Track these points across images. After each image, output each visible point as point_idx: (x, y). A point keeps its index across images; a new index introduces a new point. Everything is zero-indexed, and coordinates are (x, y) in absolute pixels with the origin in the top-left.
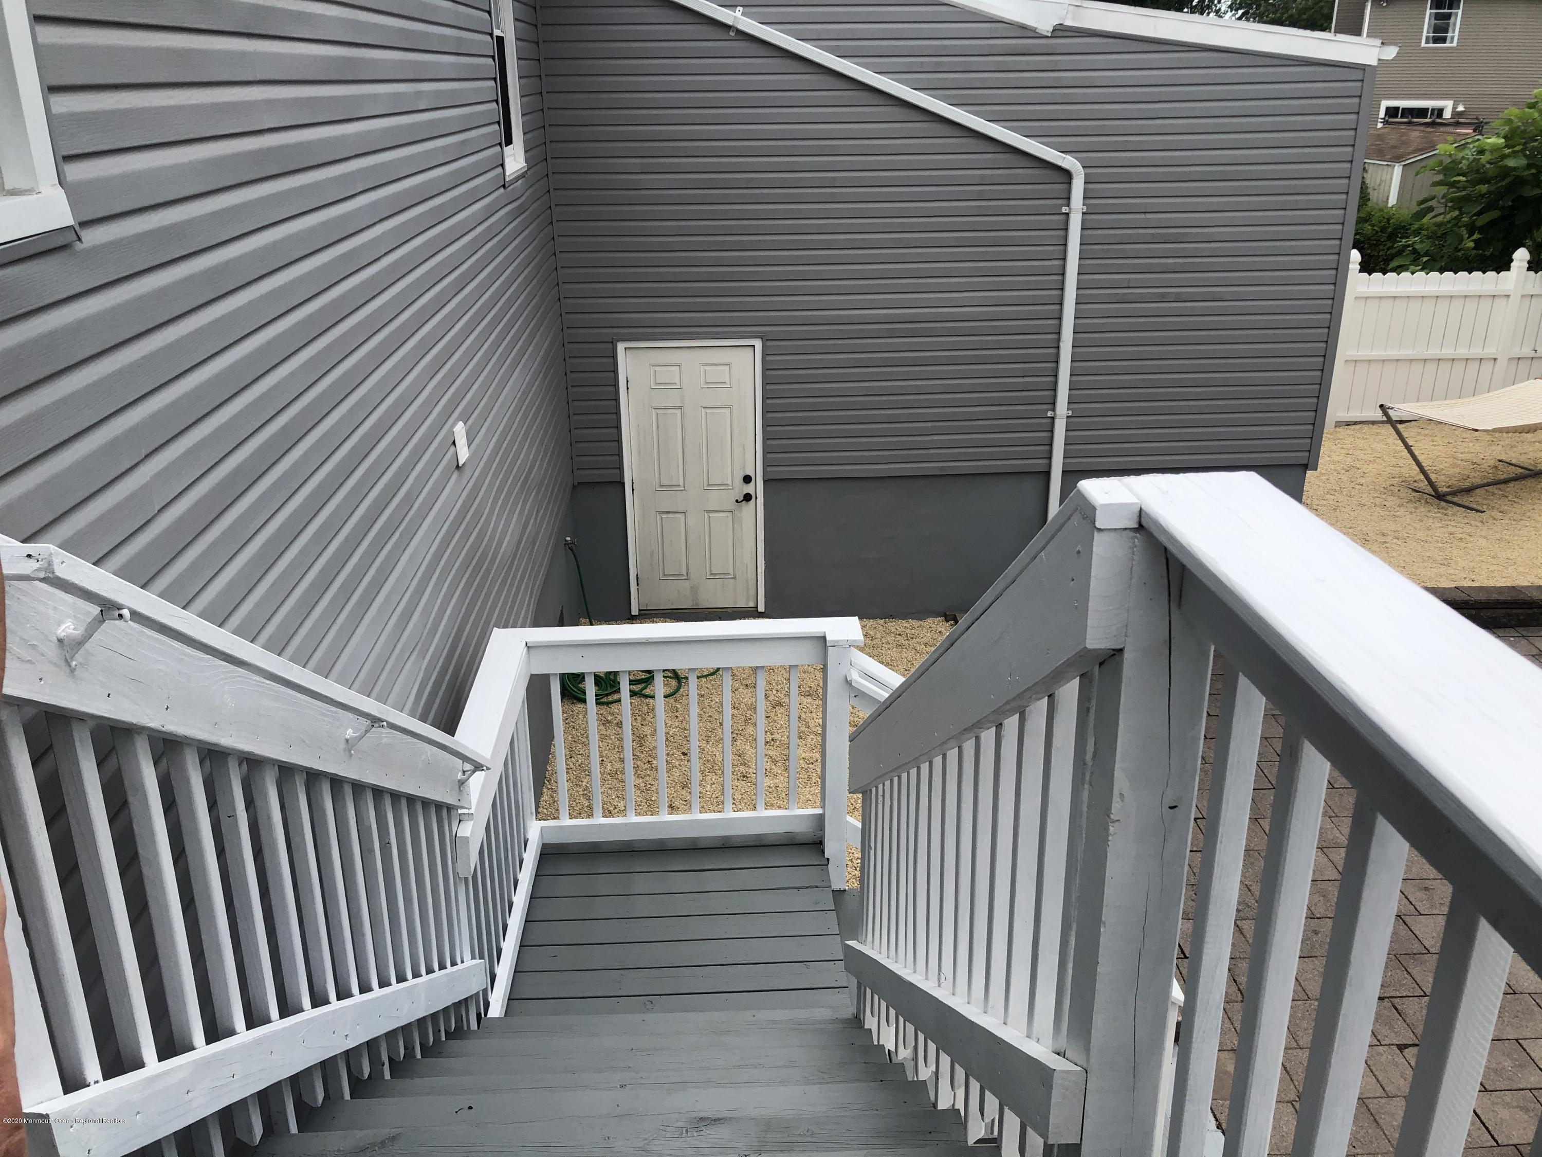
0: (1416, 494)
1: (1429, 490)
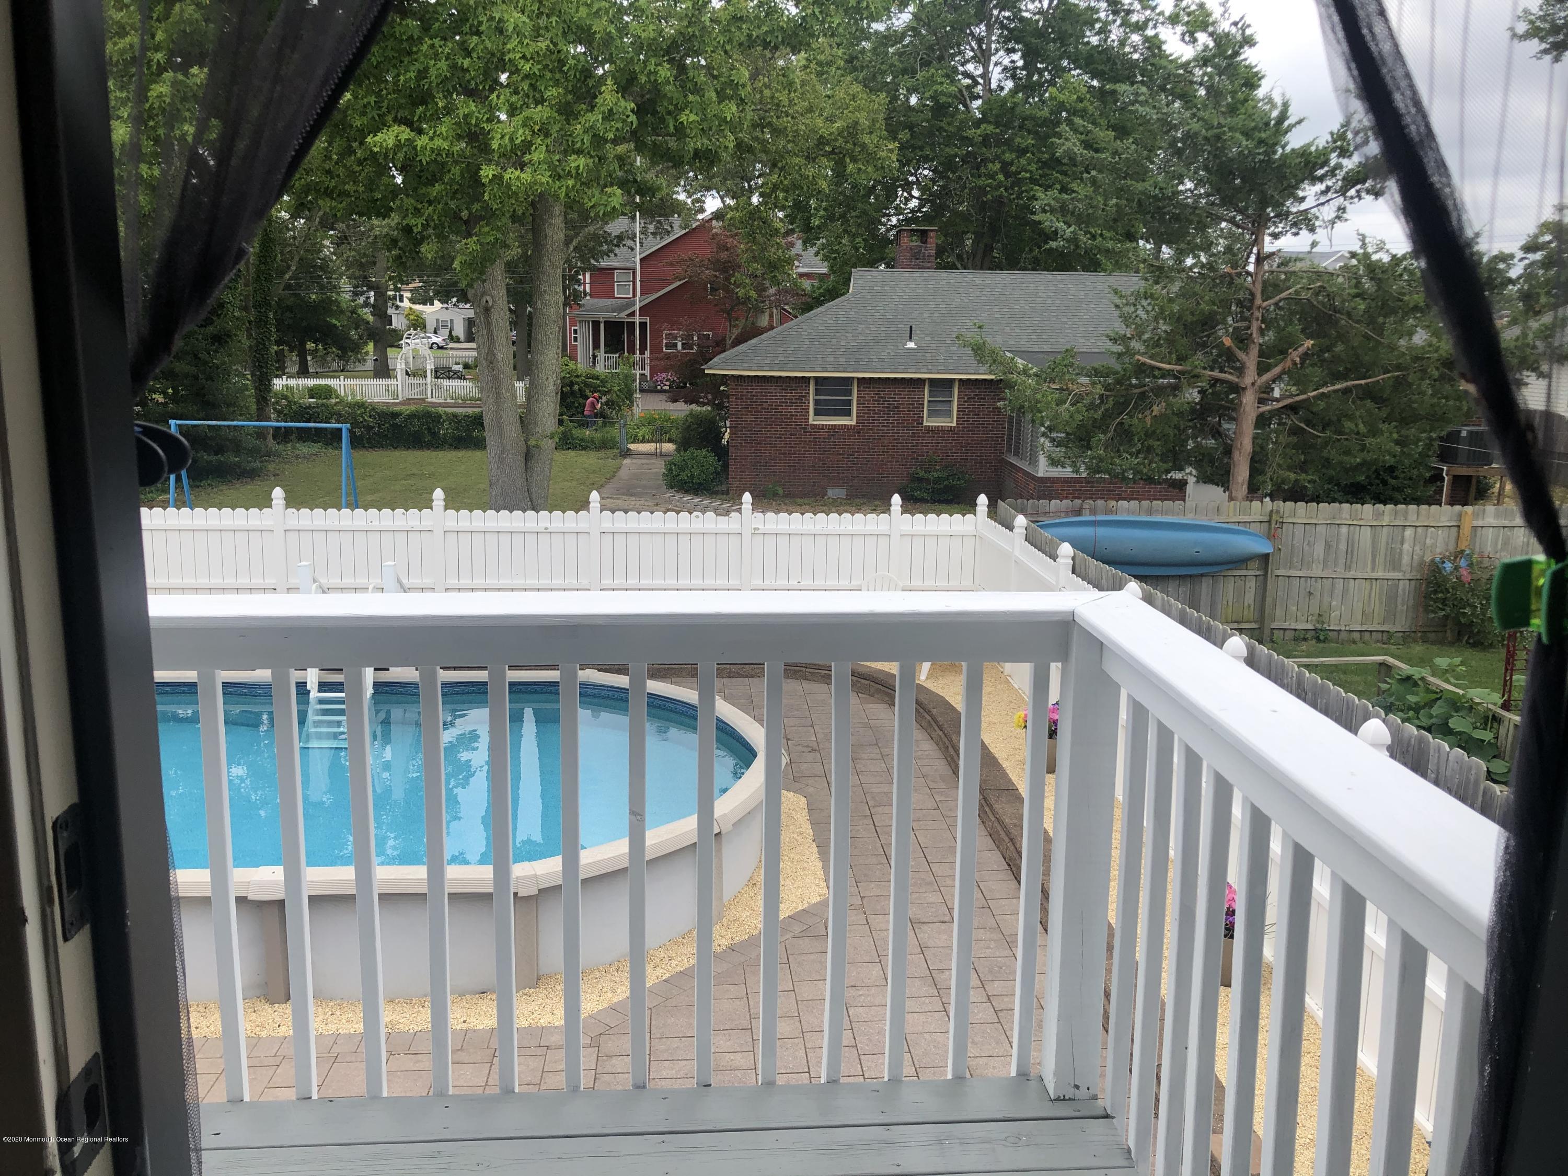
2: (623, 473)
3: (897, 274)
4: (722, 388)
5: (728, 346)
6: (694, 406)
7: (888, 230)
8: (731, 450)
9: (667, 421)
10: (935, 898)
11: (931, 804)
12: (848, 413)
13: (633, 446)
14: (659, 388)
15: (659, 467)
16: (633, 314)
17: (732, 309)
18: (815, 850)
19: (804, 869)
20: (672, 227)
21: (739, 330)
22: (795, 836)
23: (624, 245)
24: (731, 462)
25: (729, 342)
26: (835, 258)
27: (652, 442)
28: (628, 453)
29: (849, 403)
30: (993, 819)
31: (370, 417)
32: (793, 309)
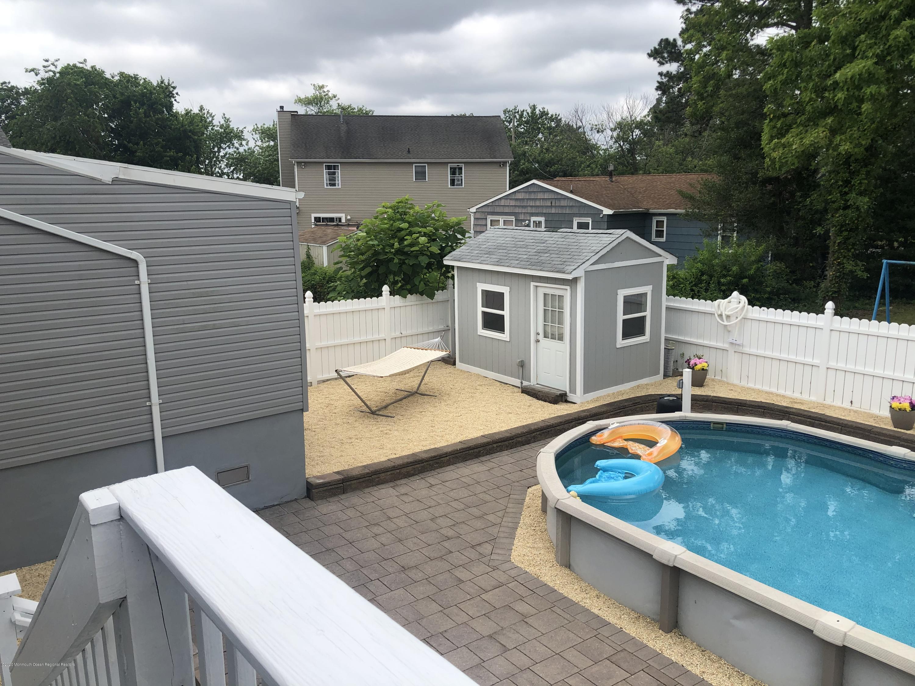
0: (362, 413)
1: (368, 410)
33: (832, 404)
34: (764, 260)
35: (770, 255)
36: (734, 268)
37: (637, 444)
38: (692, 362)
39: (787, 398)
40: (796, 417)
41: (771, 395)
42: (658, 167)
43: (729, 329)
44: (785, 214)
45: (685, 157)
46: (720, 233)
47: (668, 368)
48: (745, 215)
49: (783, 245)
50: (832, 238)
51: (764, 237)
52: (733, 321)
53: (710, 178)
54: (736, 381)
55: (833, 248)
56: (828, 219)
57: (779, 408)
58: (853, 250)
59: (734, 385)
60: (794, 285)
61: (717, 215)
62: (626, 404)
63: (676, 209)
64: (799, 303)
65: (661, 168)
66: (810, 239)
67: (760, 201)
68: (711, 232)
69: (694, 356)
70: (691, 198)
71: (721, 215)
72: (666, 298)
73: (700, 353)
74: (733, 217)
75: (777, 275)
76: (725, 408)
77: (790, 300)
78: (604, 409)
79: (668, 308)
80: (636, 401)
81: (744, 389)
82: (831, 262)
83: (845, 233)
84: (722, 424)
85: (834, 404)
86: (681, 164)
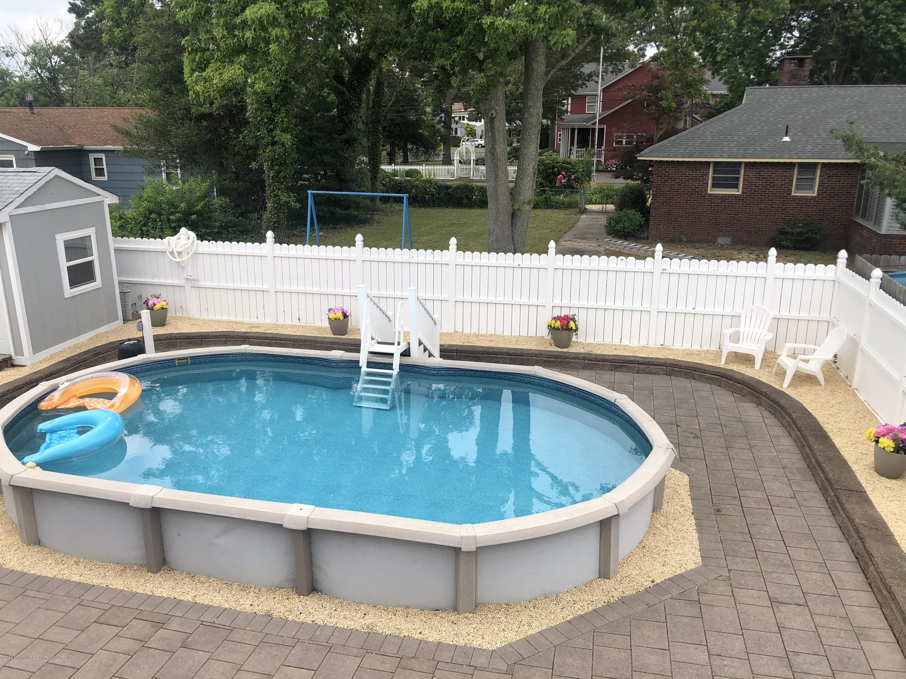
2: (580, 224)
3: (778, 89)
4: (650, 169)
5: (655, 142)
6: (629, 181)
7: (773, 61)
8: (652, 210)
9: (611, 190)
10: (790, 580)
11: (788, 492)
12: (736, 186)
13: (588, 207)
14: (609, 169)
15: (603, 220)
16: (595, 123)
17: (659, 117)
18: (694, 521)
19: (684, 538)
20: (623, 67)
21: (663, 131)
22: (678, 508)
23: (592, 80)
24: (651, 218)
25: (655, 139)
26: (734, 81)
27: (602, 204)
28: (584, 211)
29: (738, 179)
30: (844, 516)
31: (434, 188)
32: (701, 117)
33: (284, 323)
34: (210, 196)
35: (215, 190)
36: (183, 205)
37: (94, 400)
38: (150, 303)
39: (245, 324)
40: (255, 340)
41: (231, 324)
42: (87, 99)
43: (183, 265)
44: (223, 150)
45: (117, 90)
46: (164, 170)
47: (127, 312)
48: (185, 152)
49: (225, 180)
50: (266, 172)
51: (207, 173)
52: (185, 257)
53: (144, 112)
54: (197, 316)
55: (268, 181)
56: (261, 155)
57: (239, 334)
58: (285, 183)
59: (196, 320)
60: (240, 218)
61: (157, 151)
62: (86, 356)
63: (114, 145)
64: (247, 235)
65: (91, 101)
66: (248, 174)
67: (198, 138)
68: (154, 169)
69: (152, 296)
70: (127, 134)
71: (162, 151)
72: (114, 240)
73: (157, 293)
74: (174, 153)
75: (223, 209)
76: (189, 343)
77: (238, 233)
78: (62, 366)
79: (116, 250)
80: (97, 352)
81: (204, 321)
82: (268, 195)
83: (276, 168)
84: (186, 358)
85: (286, 323)
86: (113, 98)
